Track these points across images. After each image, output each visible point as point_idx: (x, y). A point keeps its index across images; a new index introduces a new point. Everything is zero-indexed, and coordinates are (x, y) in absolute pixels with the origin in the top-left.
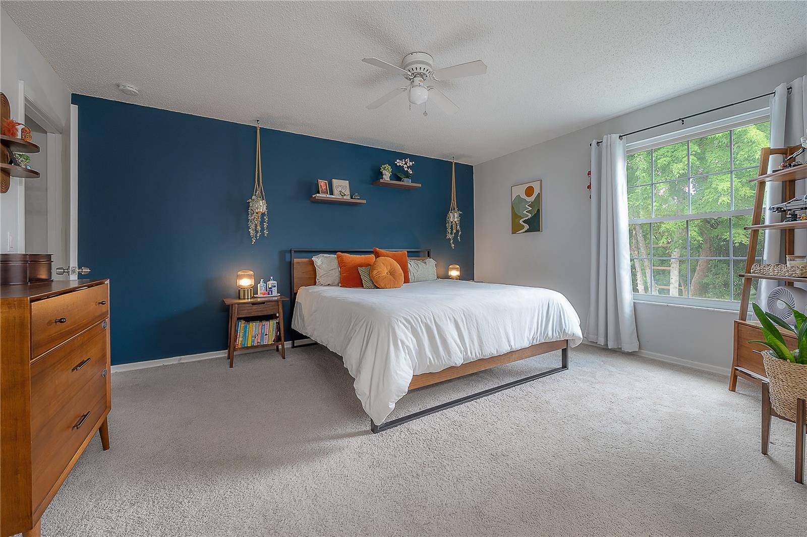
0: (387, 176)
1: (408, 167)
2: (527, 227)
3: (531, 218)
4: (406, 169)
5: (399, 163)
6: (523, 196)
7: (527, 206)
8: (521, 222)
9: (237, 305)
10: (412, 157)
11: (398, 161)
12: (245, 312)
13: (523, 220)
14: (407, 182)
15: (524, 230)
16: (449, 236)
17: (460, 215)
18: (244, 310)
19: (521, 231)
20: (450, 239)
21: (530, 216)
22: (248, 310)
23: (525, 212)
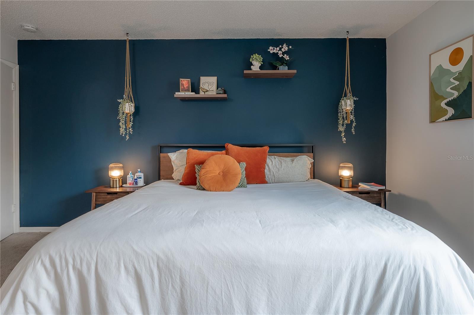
0: (256, 66)
1: (283, 53)
2: (451, 111)
3: (458, 97)
4: (281, 56)
5: (272, 50)
6: (447, 65)
7: (452, 80)
8: (443, 104)
9: (95, 193)
10: (288, 42)
11: (271, 48)
12: (101, 199)
13: (446, 101)
14: (283, 70)
15: (447, 117)
16: (341, 128)
17: (355, 102)
18: (100, 198)
19: (443, 119)
20: (341, 132)
21: (456, 94)
22: (103, 198)
23: (449, 90)
